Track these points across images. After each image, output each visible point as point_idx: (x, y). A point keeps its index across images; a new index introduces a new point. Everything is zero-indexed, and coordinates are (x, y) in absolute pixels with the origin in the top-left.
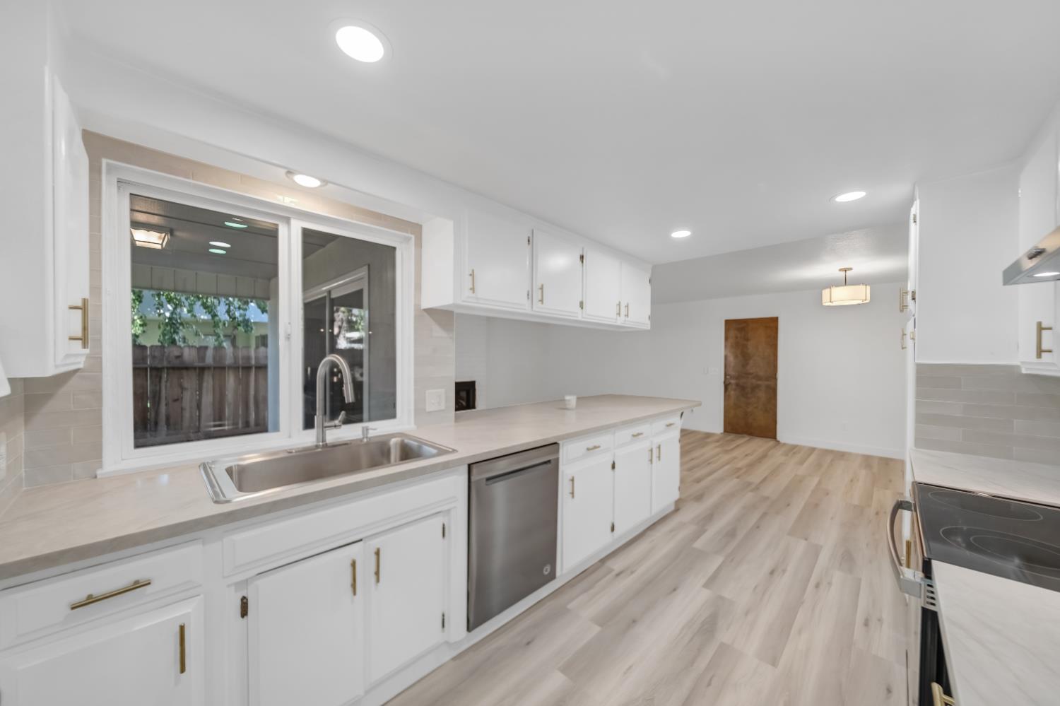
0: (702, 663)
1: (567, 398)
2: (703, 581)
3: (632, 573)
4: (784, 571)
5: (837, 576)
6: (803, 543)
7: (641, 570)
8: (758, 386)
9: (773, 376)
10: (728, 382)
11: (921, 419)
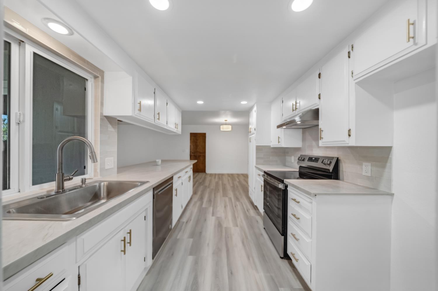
0: (224, 234)
1: (157, 160)
2: (211, 215)
3: (191, 220)
4: (227, 206)
5: (238, 203)
6: (227, 198)
7: (193, 218)
8: (200, 156)
9: (204, 152)
10: (191, 155)
11: (257, 158)
